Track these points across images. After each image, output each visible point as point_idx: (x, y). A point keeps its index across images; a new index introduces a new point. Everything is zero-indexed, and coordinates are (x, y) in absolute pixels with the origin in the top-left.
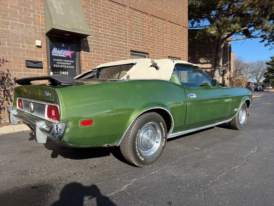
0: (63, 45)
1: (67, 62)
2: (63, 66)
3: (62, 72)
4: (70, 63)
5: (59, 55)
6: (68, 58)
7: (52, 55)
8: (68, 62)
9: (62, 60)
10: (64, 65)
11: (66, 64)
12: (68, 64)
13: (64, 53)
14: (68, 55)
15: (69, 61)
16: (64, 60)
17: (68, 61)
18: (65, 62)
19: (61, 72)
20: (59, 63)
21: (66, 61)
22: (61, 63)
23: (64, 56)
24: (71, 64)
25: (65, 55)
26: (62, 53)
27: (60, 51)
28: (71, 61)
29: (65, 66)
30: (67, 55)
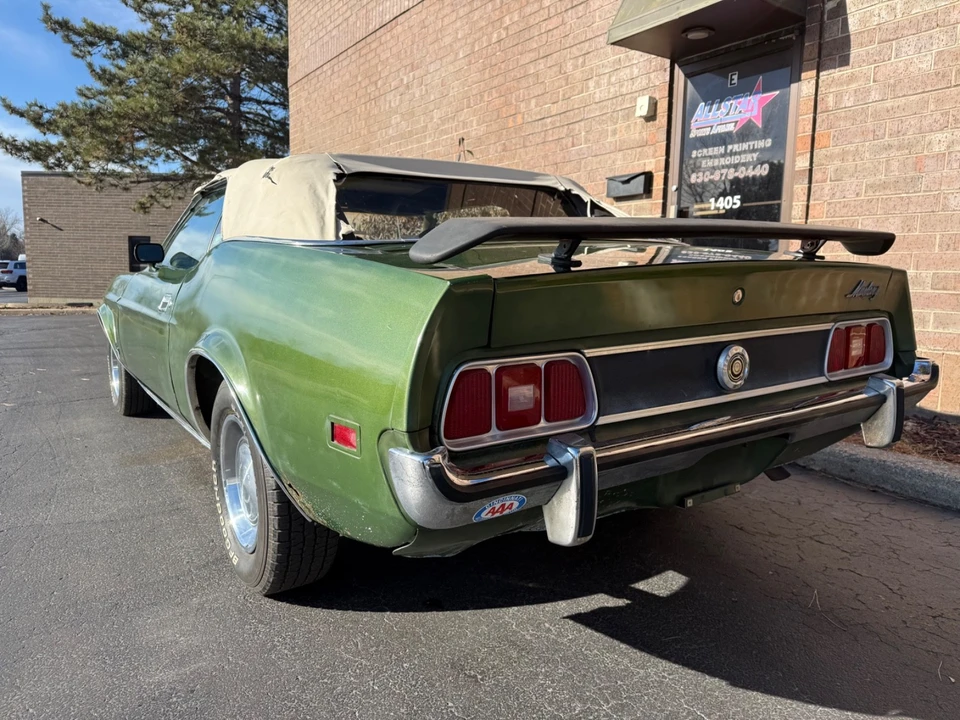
0: (735, 81)
1: (740, 153)
2: (724, 171)
3: (716, 201)
4: (754, 151)
5: (714, 131)
6: (746, 133)
7: (692, 135)
8: (745, 152)
9: (722, 149)
10: (728, 167)
11: (736, 160)
12: (744, 158)
13: (734, 116)
14: (748, 115)
15: (751, 143)
16: (730, 147)
17: (745, 146)
18: (732, 154)
19: (712, 200)
20: (710, 163)
21: (736, 147)
22: (716, 162)
23: (731, 128)
24: (755, 155)
25: (736, 122)
26: (728, 114)
27: (719, 109)
28: (760, 144)
29: (732, 170)
30: (742, 120)
